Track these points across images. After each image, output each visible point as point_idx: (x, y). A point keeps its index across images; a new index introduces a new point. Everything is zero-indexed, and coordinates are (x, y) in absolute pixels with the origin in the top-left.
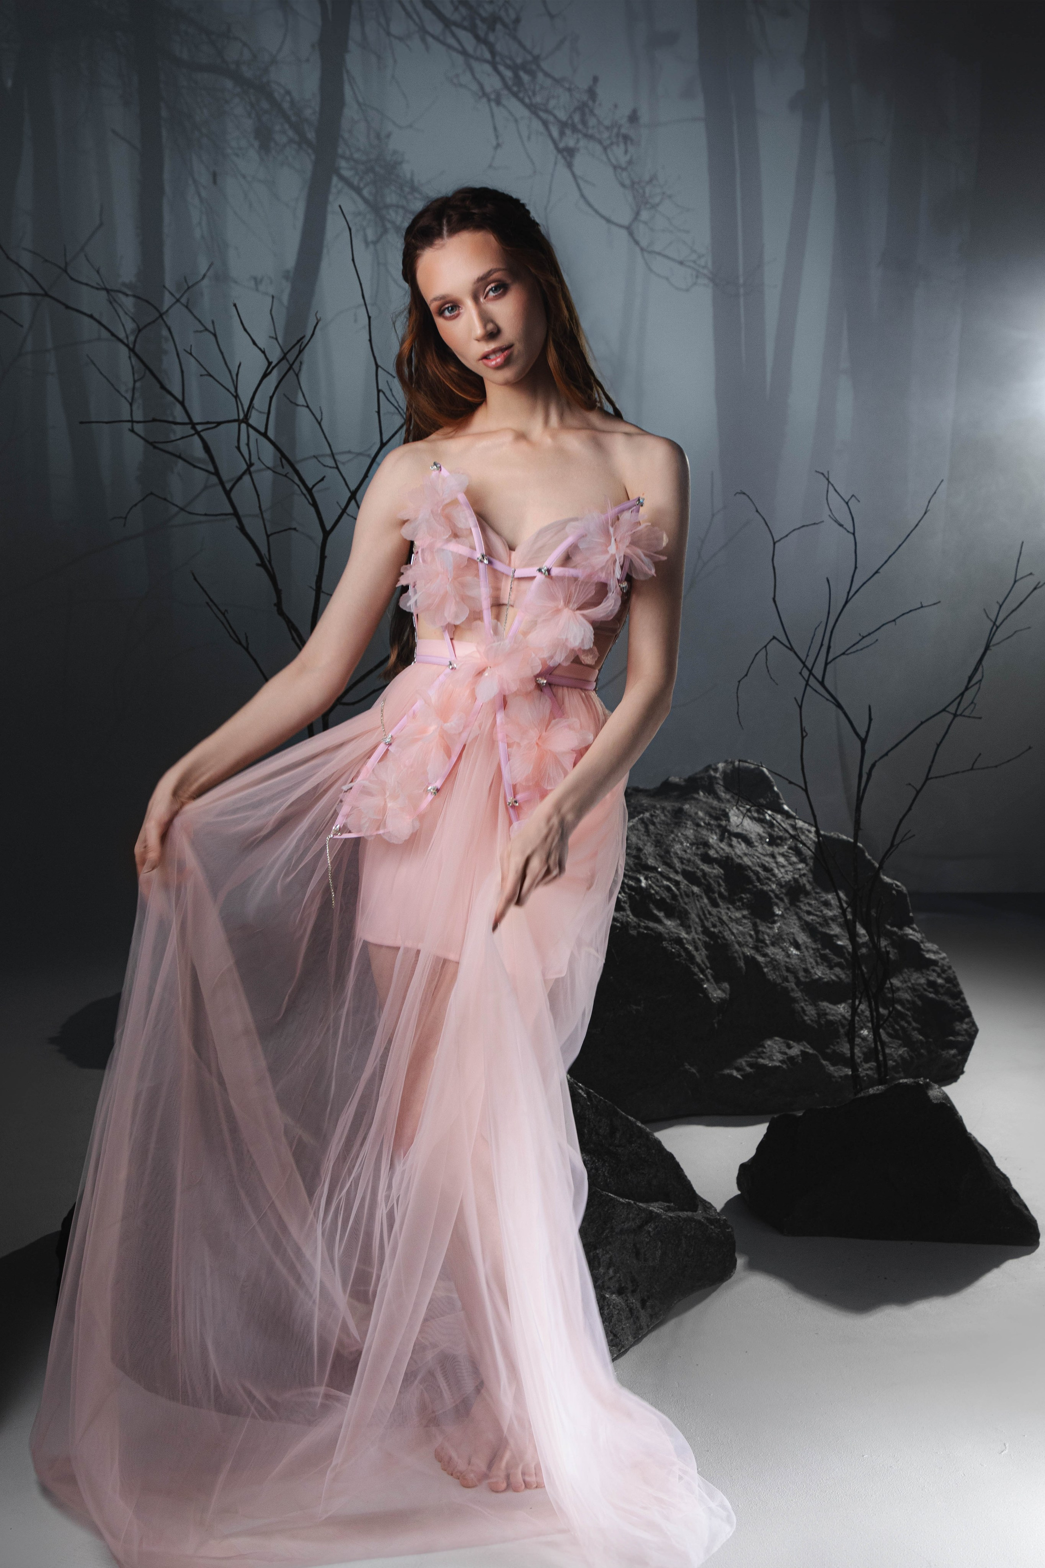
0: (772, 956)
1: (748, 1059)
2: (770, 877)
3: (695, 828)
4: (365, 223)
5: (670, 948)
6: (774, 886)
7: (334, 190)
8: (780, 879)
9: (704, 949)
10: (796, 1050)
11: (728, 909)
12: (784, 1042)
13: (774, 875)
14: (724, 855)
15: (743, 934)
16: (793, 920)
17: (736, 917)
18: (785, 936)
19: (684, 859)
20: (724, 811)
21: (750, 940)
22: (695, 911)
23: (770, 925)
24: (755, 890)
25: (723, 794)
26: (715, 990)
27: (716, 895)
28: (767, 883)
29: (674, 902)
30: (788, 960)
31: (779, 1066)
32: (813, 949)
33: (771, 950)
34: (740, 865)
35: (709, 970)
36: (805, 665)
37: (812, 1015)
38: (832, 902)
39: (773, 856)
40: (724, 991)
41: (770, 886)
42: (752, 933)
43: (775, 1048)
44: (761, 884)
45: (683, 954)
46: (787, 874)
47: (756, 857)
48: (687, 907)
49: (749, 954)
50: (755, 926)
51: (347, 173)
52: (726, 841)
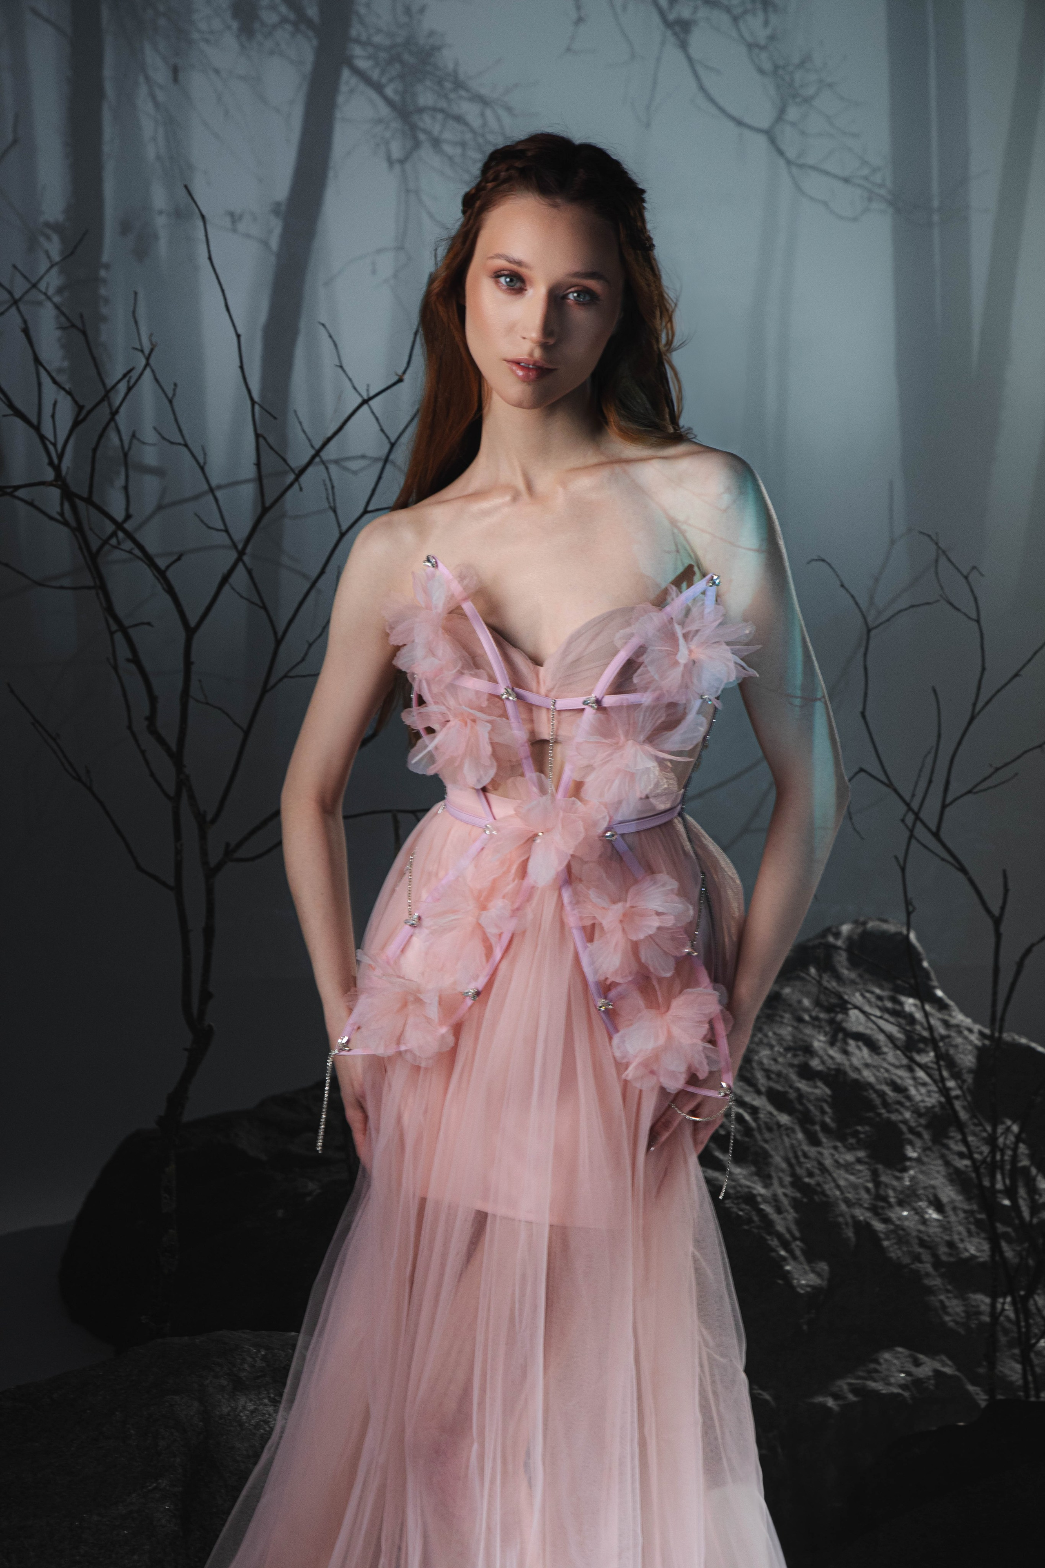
0: (898, 1223)
1: (853, 1381)
2: (903, 1100)
3: (796, 1024)
4: (387, 135)
5: (735, 1210)
6: (908, 1115)
7: (344, 88)
8: (917, 1103)
9: (791, 1211)
10: (927, 1369)
11: (835, 1148)
12: (911, 1356)
13: (909, 1098)
14: (833, 1067)
15: (855, 1187)
16: (937, 1167)
17: (846, 1161)
18: (921, 1192)
19: (772, 1072)
20: (840, 997)
21: (865, 1196)
22: (782, 1153)
23: (898, 1174)
24: (878, 1119)
25: (845, 972)
26: (805, 1273)
27: (817, 1128)
28: (897, 1111)
29: (747, 1139)
30: (922, 1228)
31: (898, 1395)
32: (965, 1211)
33: (898, 1214)
34: (856, 1081)
35: (798, 1243)
36: (910, 809)
37: (957, 1314)
39: (910, 1068)
40: (819, 1275)
41: (901, 1113)
42: (870, 1185)
43: (895, 1364)
44: (889, 1112)
45: (756, 1218)
46: (930, 1096)
47: (882, 1070)
48: (766, 1146)
49: (861, 1218)
50: (875, 1175)
51: (363, 64)
52: (838, 1044)
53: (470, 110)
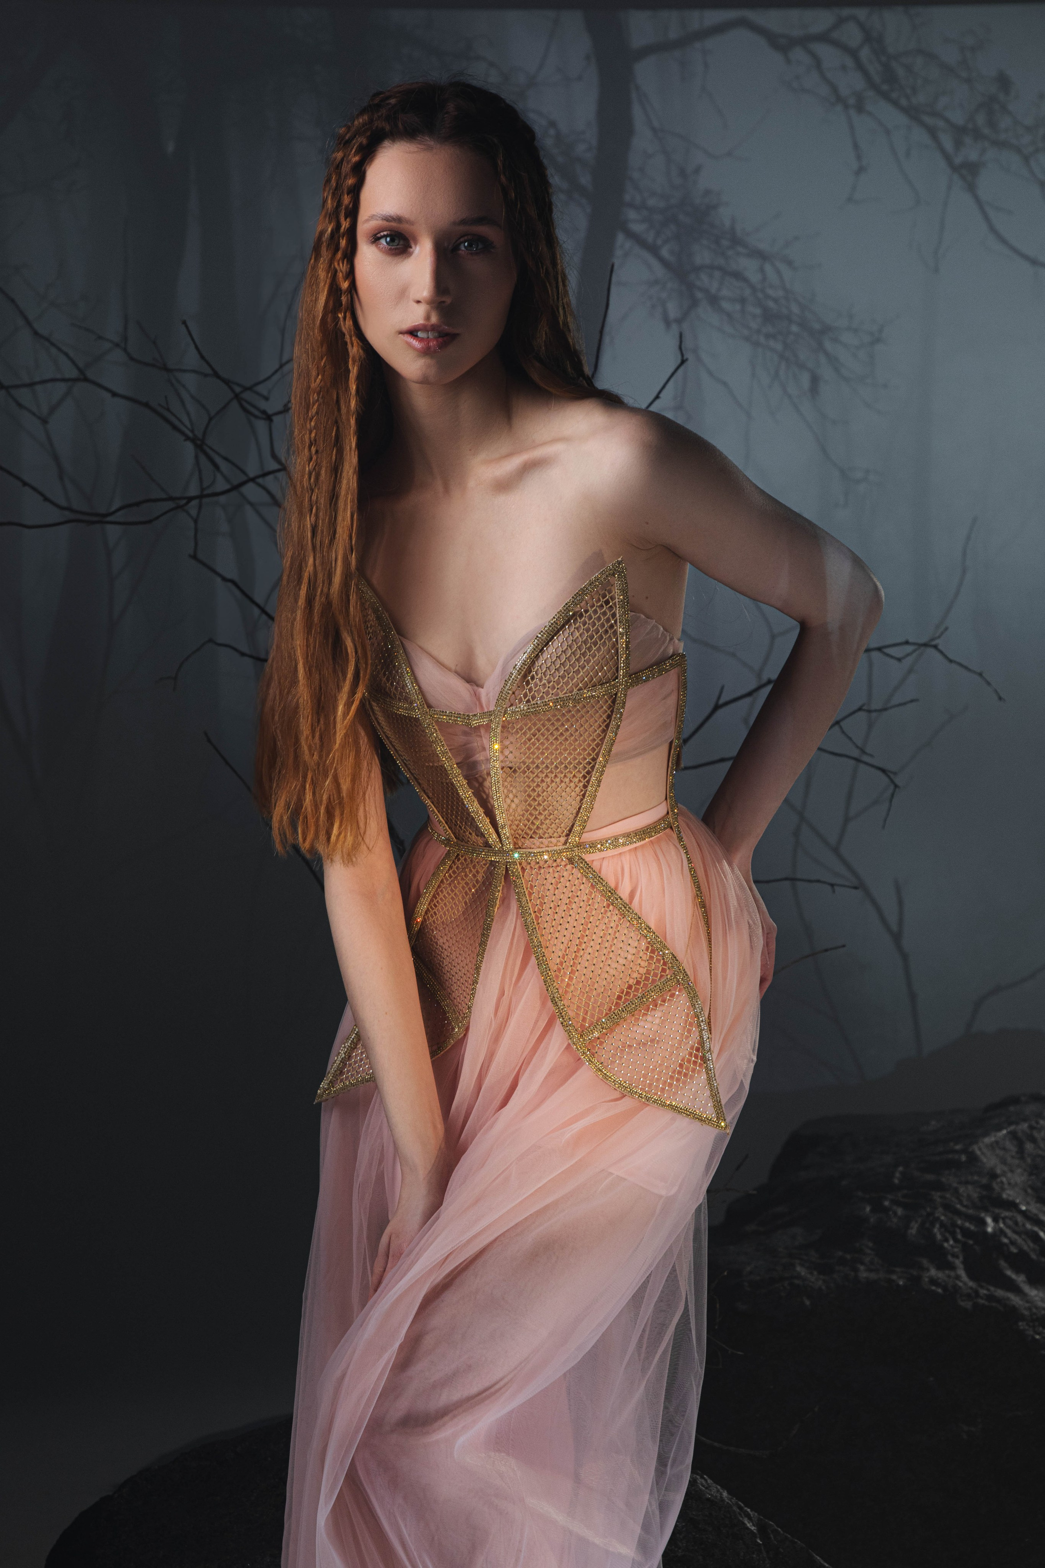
7: (619, 253)
51: (637, 228)
53: (749, 267)
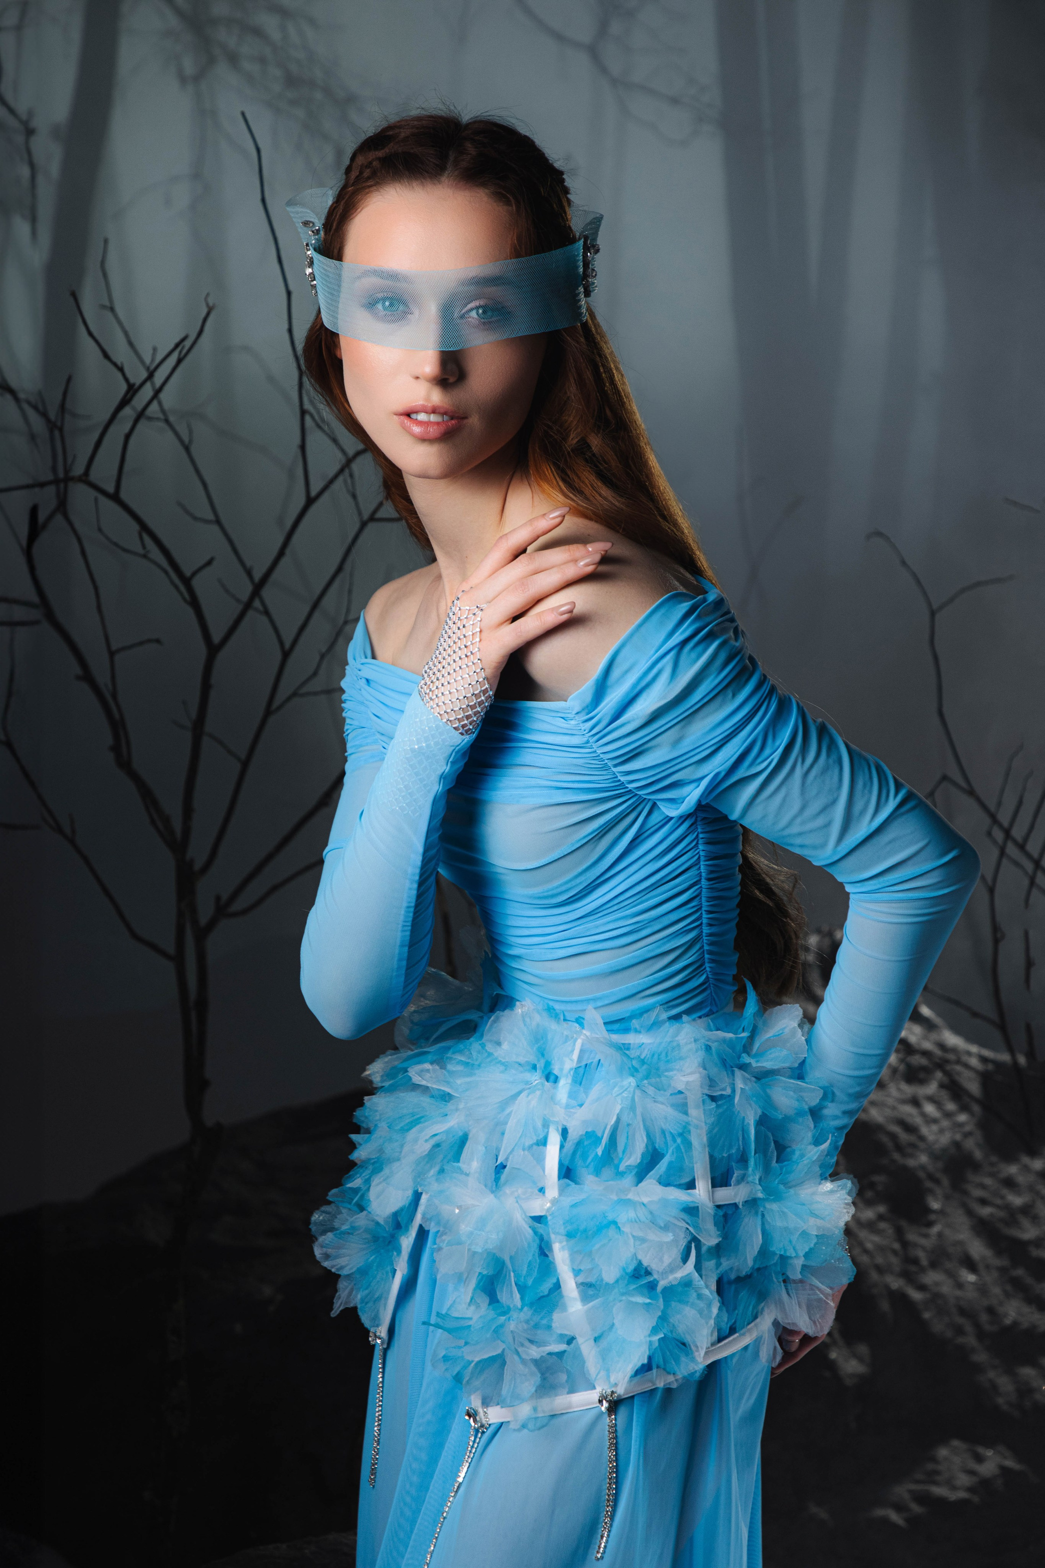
0: (935, 1289)
1: (913, 1487)
2: (918, 1141)
4: (178, 49)
8: (933, 1144)
10: (991, 1464)
12: (970, 1450)
15: (882, 1249)
18: (952, 1250)
21: (894, 1259)
23: (923, 1230)
26: (852, 1362)
28: (912, 1155)
31: (968, 1501)
32: (998, 1269)
33: (932, 1277)
36: (995, 821)
37: (1011, 1394)
38: (1021, 1179)
39: (915, 1102)
40: (861, 1360)
41: (919, 1158)
43: (957, 1462)
44: (904, 1156)
46: (944, 1135)
49: (895, 1287)
